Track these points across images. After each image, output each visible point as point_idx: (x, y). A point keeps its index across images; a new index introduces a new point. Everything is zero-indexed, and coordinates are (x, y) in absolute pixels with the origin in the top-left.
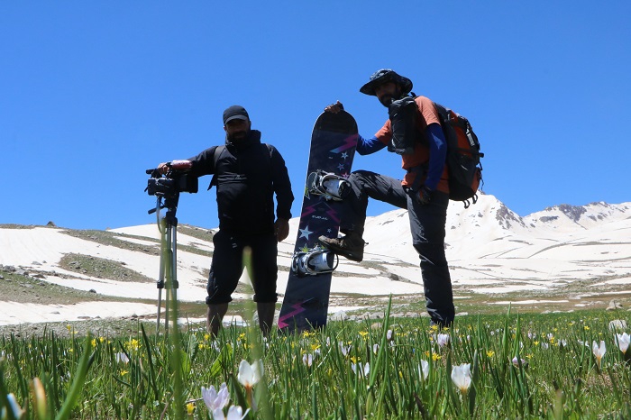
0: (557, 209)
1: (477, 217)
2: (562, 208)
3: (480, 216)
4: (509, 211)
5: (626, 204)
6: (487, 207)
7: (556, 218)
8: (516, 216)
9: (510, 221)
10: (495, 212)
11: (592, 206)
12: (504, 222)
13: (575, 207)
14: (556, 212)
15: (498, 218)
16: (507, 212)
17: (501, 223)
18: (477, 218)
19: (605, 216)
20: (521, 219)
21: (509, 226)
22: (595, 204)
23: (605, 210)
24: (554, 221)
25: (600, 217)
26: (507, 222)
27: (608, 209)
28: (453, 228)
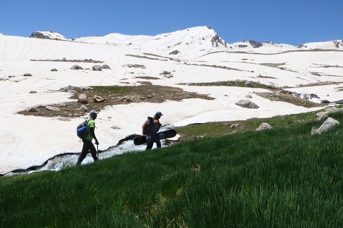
0: (248, 42)
1: (201, 39)
2: (251, 42)
3: (203, 39)
4: (220, 38)
6: (209, 35)
7: (246, 46)
8: (223, 41)
9: (219, 44)
10: (211, 38)
11: (266, 43)
12: (215, 44)
13: (257, 43)
14: (247, 43)
15: (212, 41)
16: (218, 38)
17: (213, 44)
20: (225, 43)
21: (217, 45)
22: (268, 42)
24: (245, 48)
26: (217, 44)
27: (273, 46)
28: (187, 44)
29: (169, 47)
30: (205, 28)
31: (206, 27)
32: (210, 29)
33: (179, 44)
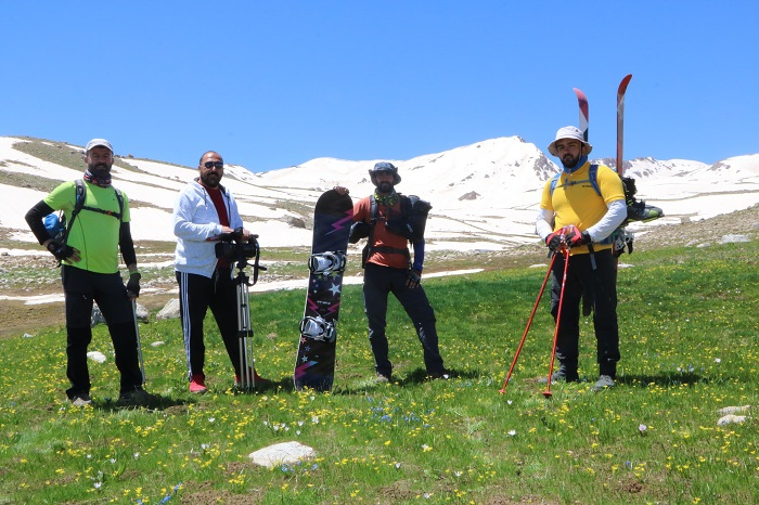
3: (517, 165)
4: (549, 161)
5: (674, 161)
6: (526, 156)
9: (549, 173)
10: (533, 162)
11: (638, 161)
12: (542, 173)
15: (535, 168)
16: (546, 162)
17: (538, 174)
18: (514, 167)
19: (651, 172)
22: (642, 159)
23: (652, 167)
25: (645, 174)
26: (545, 173)
27: (655, 165)
28: (487, 176)
29: (452, 185)
30: (514, 140)
31: (515, 137)
32: (524, 141)
33: (469, 177)
